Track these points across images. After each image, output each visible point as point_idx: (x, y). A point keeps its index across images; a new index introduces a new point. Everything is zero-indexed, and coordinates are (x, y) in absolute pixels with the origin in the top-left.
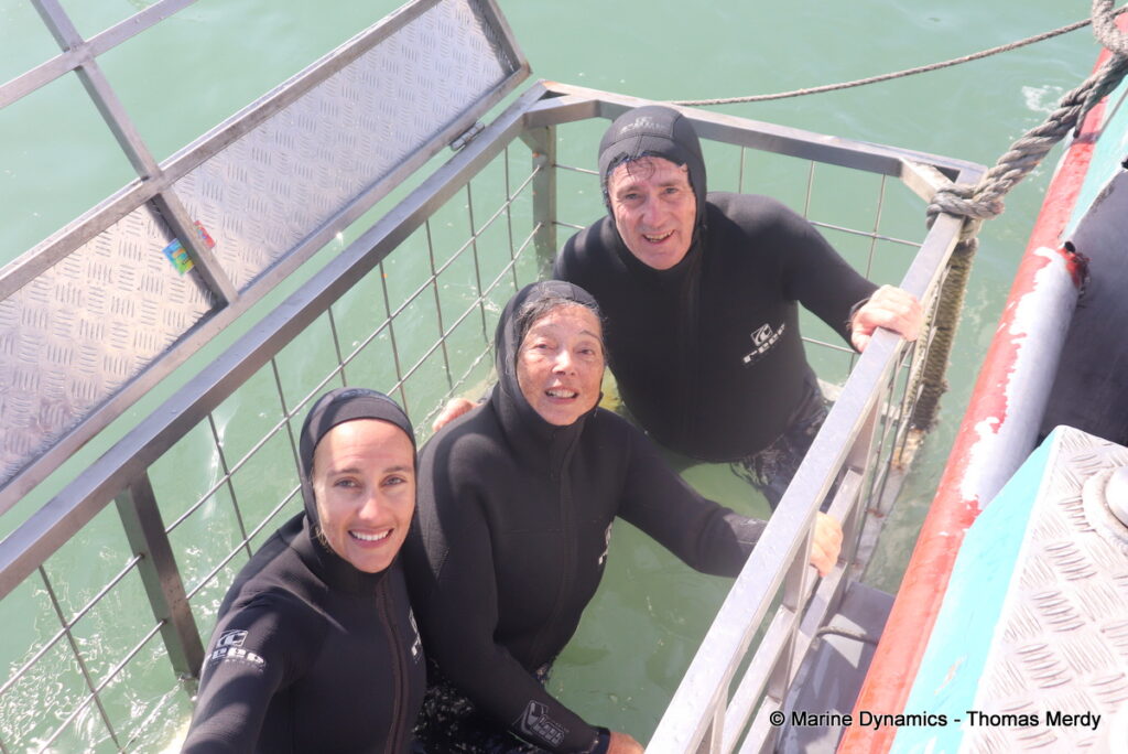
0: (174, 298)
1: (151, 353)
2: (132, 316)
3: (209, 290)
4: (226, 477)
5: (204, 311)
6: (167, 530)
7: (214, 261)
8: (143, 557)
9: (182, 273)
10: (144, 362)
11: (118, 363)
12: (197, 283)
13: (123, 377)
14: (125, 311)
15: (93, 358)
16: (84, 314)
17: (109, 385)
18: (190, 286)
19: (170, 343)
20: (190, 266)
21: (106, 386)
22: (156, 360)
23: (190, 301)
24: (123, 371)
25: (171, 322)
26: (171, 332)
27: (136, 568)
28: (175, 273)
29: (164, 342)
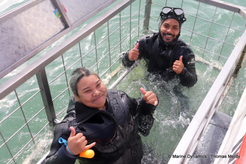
0: (55, 24)
1: (48, 38)
2: (44, 27)
3: (64, 23)
4: (65, 71)
5: (63, 28)
6: (49, 83)
7: (66, 15)
8: (42, 90)
9: (58, 18)
10: (46, 40)
11: (39, 39)
12: (61, 21)
13: (40, 43)
14: (42, 26)
15: (33, 37)
16: (31, 25)
17: (37, 45)
18: (59, 22)
19: (53, 35)
20: (60, 16)
21: (36, 45)
22: (49, 39)
23: (59, 25)
24: (40, 42)
25: (54, 30)
26: (54, 33)
27: (40, 92)
28: (56, 18)
29: (52, 35)
